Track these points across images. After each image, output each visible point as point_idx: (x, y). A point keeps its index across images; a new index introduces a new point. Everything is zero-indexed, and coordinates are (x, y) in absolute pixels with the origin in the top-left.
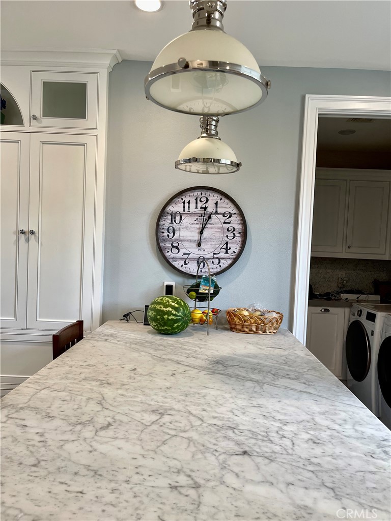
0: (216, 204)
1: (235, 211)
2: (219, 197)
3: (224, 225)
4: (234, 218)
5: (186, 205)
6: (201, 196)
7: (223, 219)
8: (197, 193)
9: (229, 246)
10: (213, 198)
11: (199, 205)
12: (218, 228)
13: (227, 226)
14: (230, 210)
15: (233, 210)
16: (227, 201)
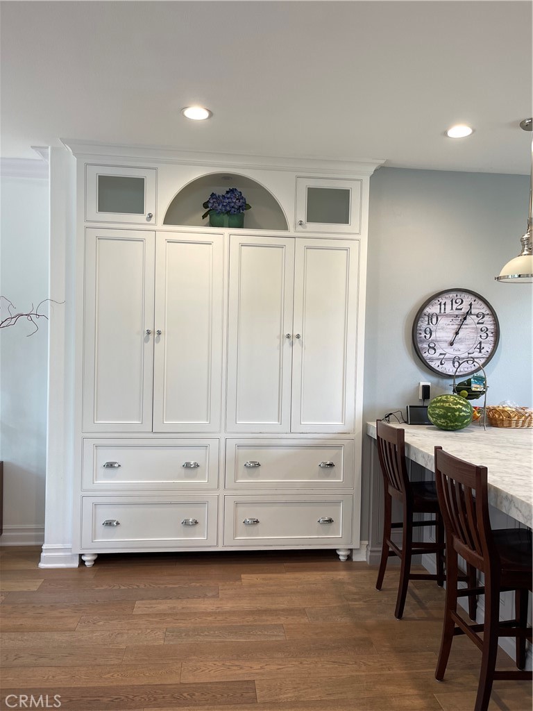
0: (471, 305)
1: (488, 312)
2: (474, 298)
3: (478, 325)
4: (487, 318)
5: (443, 306)
6: (456, 298)
7: (477, 320)
8: (453, 295)
9: (482, 345)
10: (468, 299)
11: (455, 306)
12: (473, 328)
13: (481, 326)
14: (483, 311)
15: (485, 310)
16: (480, 302)
